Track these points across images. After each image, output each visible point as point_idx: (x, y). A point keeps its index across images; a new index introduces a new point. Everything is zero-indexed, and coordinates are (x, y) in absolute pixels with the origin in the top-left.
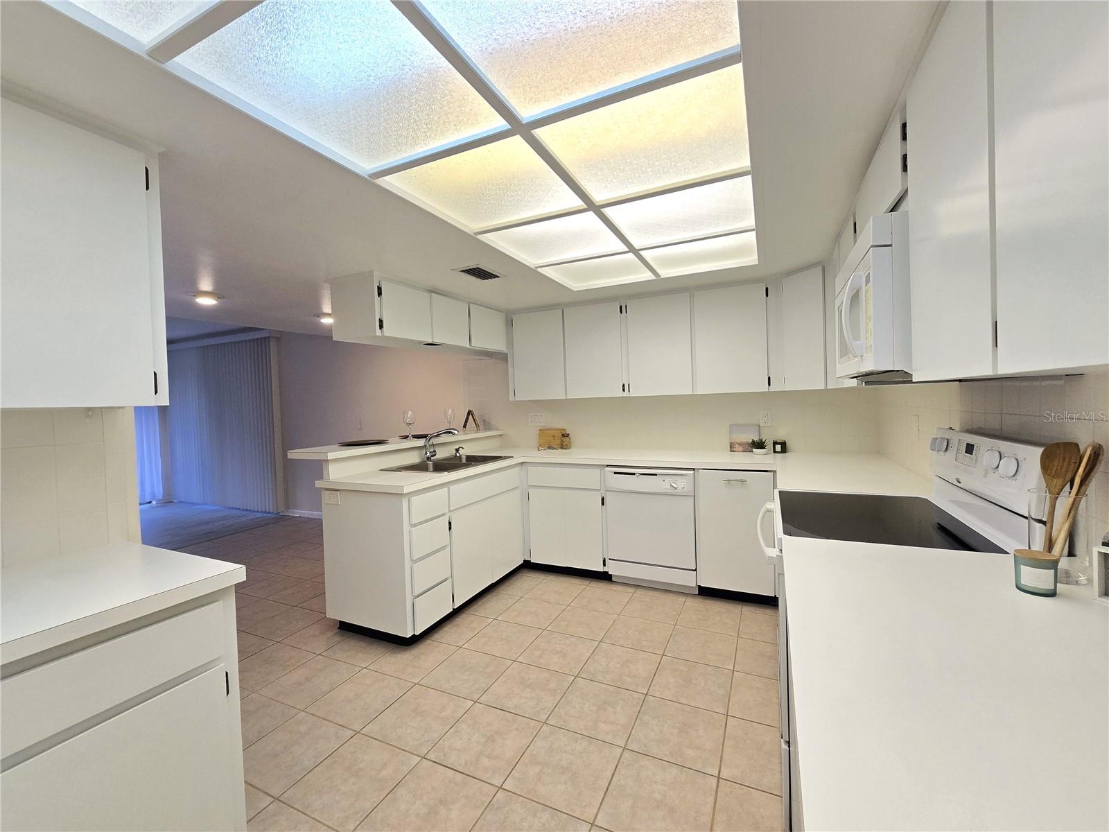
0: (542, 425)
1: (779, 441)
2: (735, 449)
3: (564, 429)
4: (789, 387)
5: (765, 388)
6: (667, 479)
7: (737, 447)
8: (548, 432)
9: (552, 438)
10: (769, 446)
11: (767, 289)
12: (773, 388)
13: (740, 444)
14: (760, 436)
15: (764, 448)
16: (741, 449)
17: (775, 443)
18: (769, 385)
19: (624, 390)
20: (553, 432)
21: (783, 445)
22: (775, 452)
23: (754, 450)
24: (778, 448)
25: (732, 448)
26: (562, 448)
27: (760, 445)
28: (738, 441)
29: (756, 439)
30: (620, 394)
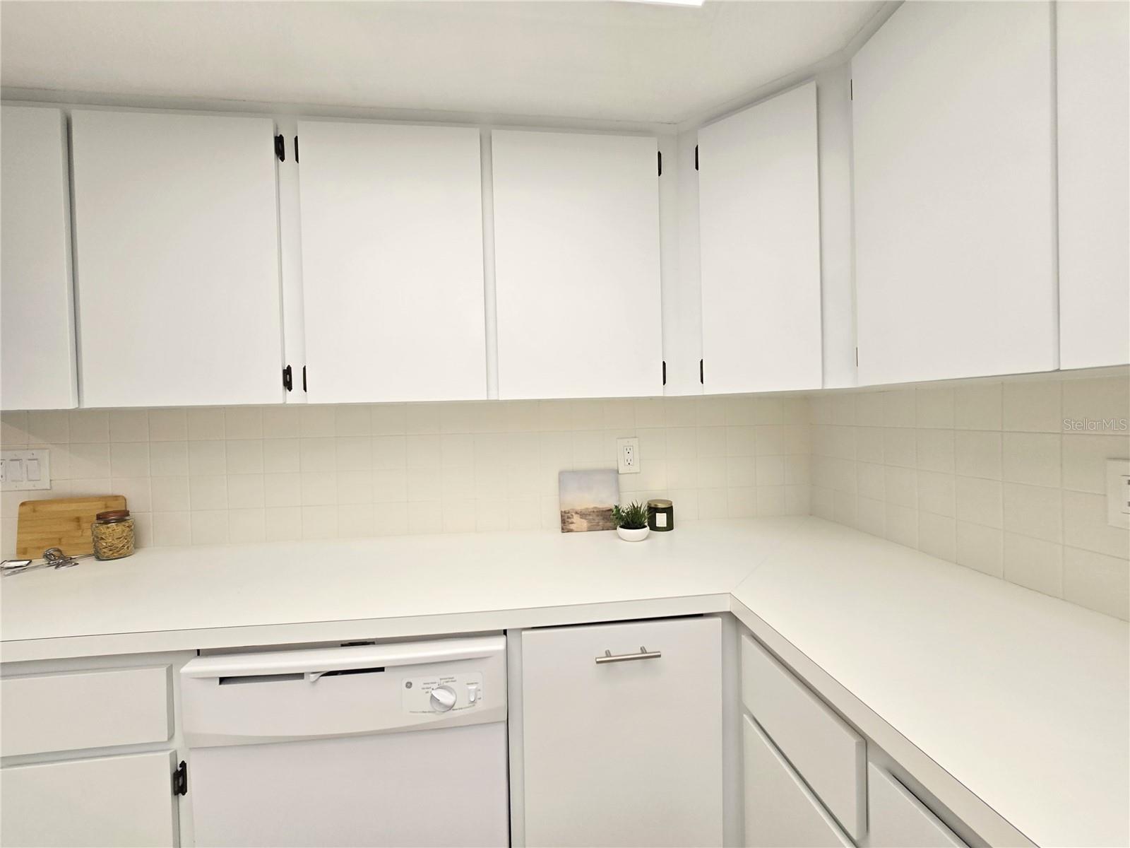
0: (39, 486)
1: (660, 505)
2: (572, 526)
3: (116, 498)
6: (419, 680)
7: (578, 522)
8: (55, 508)
9: (73, 525)
13: (583, 515)
14: (619, 492)
15: (644, 526)
16: (585, 524)
17: (652, 511)
19: (288, 385)
20: (74, 506)
21: (669, 513)
22: (654, 527)
23: (621, 531)
24: (661, 520)
25: (566, 522)
26: (99, 557)
28: (578, 508)
30: (275, 394)
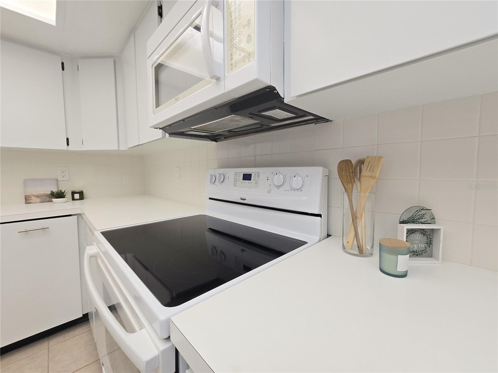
1: (77, 191)
2: (31, 201)
4: (87, 147)
5: (64, 147)
7: (34, 199)
10: (69, 196)
11: (63, 64)
12: (72, 147)
13: (37, 196)
14: (58, 188)
15: (64, 198)
16: (38, 200)
17: (73, 193)
18: (68, 145)
21: (81, 194)
22: (73, 199)
23: (54, 200)
24: (77, 196)
25: (27, 200)
27: (60, 195)
28: (35, 194)
29: (55, 190)
